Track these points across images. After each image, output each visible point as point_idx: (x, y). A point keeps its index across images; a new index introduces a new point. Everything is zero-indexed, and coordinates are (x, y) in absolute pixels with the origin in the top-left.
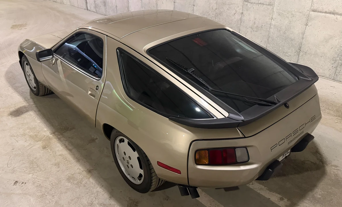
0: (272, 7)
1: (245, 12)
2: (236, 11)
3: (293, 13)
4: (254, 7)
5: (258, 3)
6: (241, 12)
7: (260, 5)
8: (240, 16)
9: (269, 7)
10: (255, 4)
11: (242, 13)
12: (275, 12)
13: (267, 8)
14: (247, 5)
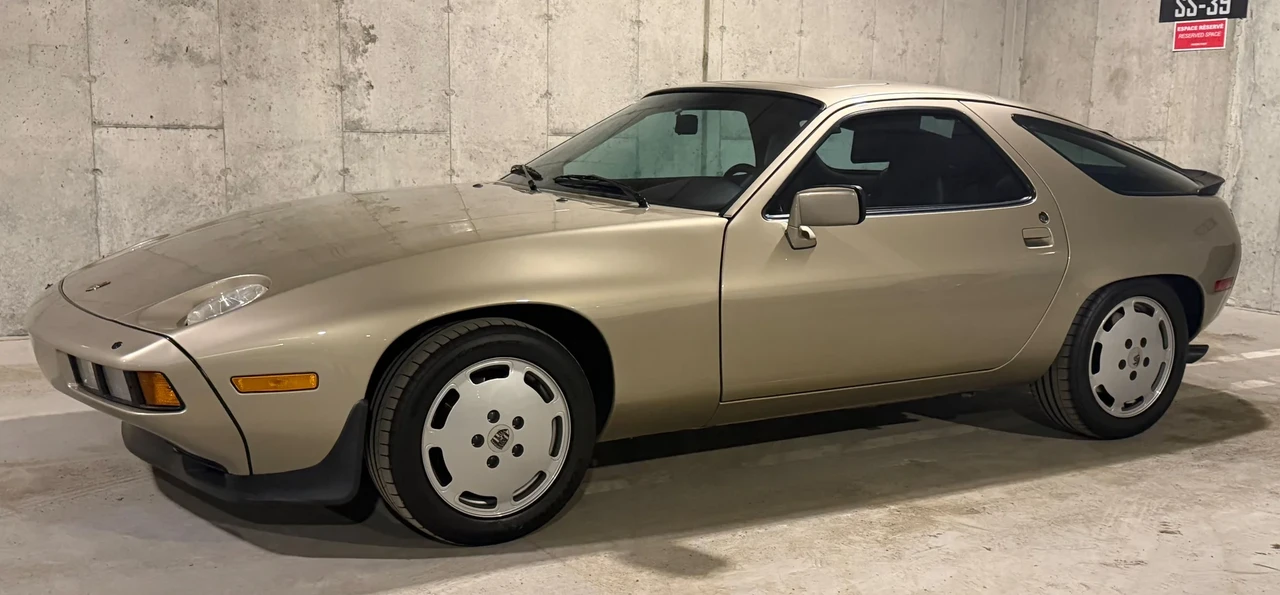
0: (443, 137)
1: (355, 165)
2: (319, 167)
3: (508, 145)
4: (385, 144)
5: (398, 132)
6: (340, 166)
7: (404, 136)
8: (340, 184)
9: (435, 138)
10: (387, 135)
11: (346, 171)
12: (459, 152)
13: (428, 143)
14: (358, 140)
